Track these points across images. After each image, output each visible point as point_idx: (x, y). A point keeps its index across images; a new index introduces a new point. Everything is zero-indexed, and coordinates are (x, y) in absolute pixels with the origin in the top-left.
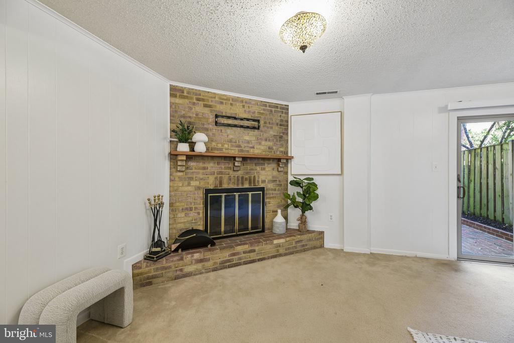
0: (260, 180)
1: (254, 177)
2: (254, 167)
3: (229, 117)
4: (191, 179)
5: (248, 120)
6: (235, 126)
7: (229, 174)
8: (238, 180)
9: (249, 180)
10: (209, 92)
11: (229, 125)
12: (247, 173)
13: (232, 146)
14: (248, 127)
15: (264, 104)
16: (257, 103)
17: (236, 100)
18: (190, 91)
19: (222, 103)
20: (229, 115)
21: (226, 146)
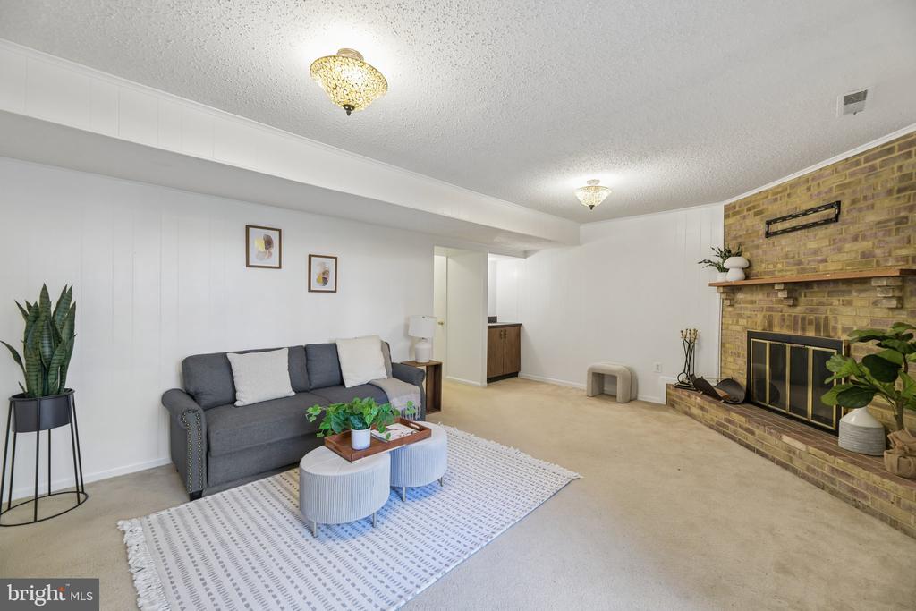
0: (839, 326)
1: (826, 318)
2: (826, 299)
3: (784, 219)
4: (739, 316)
5: (815, 210)
6: (794, 229)
7: (781, 312)
8: (796, 323)
9: (816, 325)
10: (760, 193)
11: (784, 231)
12: (812, 311)
13: (788, 264)
14: (815, 224)
15: (853, 162)
16: (835, 169)
17: (794, 185)
18: (741, 203)
19: (776, 200)
20: (784, 215)
21: (780, 266)
